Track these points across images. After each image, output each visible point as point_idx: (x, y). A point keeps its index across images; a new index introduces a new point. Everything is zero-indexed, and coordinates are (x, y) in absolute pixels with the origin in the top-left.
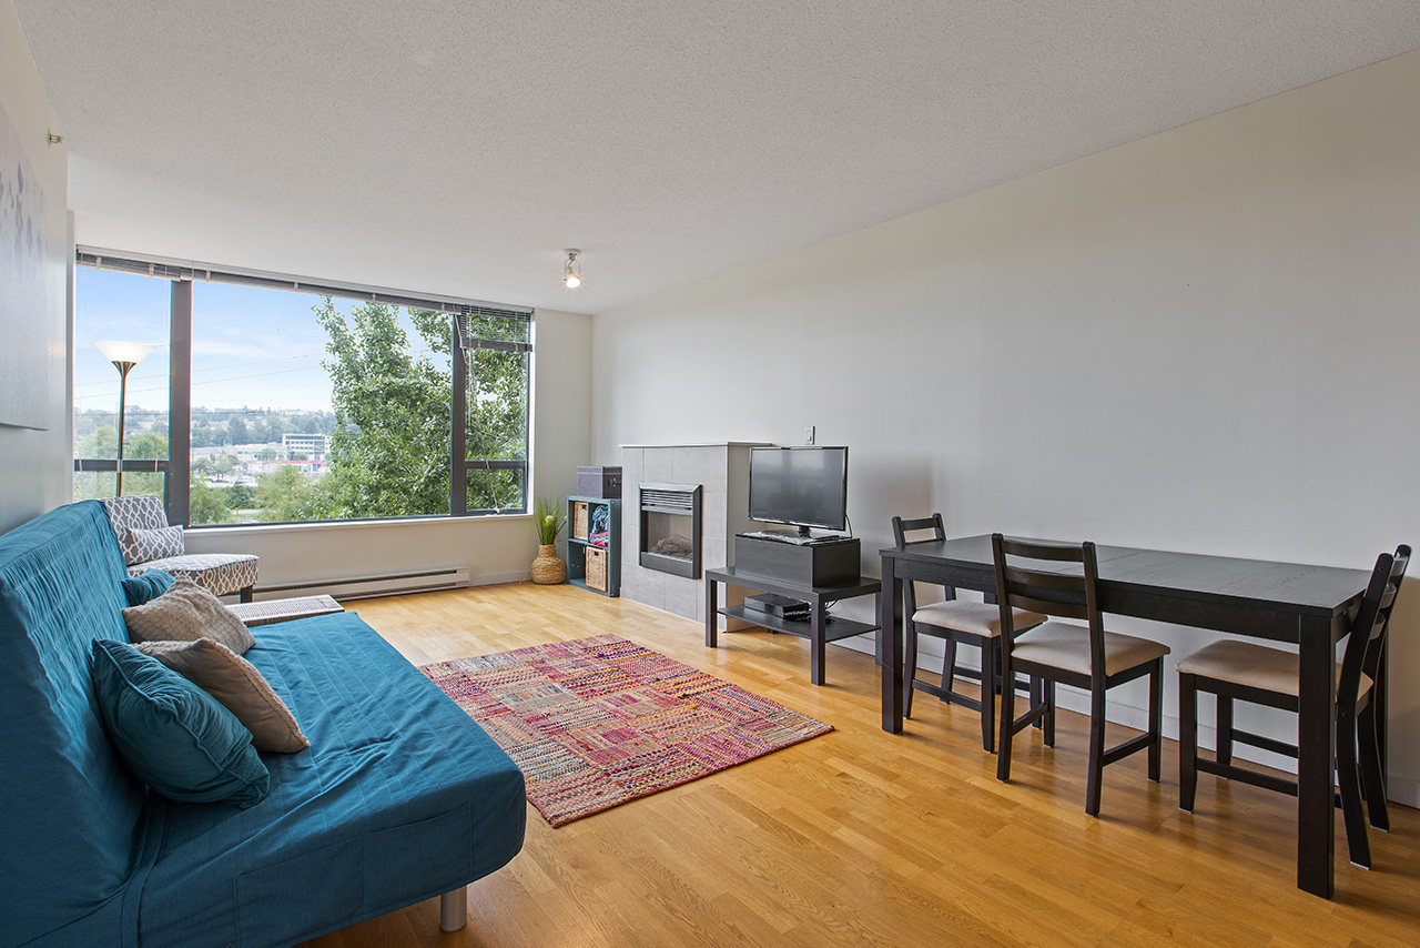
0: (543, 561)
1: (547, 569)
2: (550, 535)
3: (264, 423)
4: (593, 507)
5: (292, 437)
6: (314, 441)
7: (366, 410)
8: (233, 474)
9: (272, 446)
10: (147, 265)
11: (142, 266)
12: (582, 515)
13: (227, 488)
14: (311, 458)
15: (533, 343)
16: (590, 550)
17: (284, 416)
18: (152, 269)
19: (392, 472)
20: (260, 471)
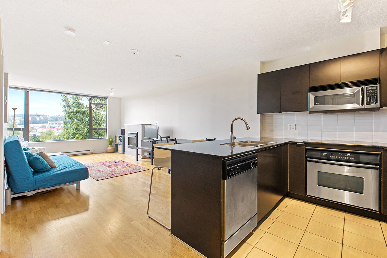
0: (110, 148)
1: (110, 149)
2: (111, 143)
3: (42, 118)
4: (120, 137)
5: (51, 122)
6: (57, 123)
7: (72, 116)
8: (33, 132)
9: (45, 124)
10: (19, 88)
11: (18, 88)
12: (118, 138)
13: (31, 136)
14: (57, 127)
15: (107, 104)
16: (119, 145)
17: (48, 116)
18: (20, 89)
19: (78, 130)
20: (41, 131)
